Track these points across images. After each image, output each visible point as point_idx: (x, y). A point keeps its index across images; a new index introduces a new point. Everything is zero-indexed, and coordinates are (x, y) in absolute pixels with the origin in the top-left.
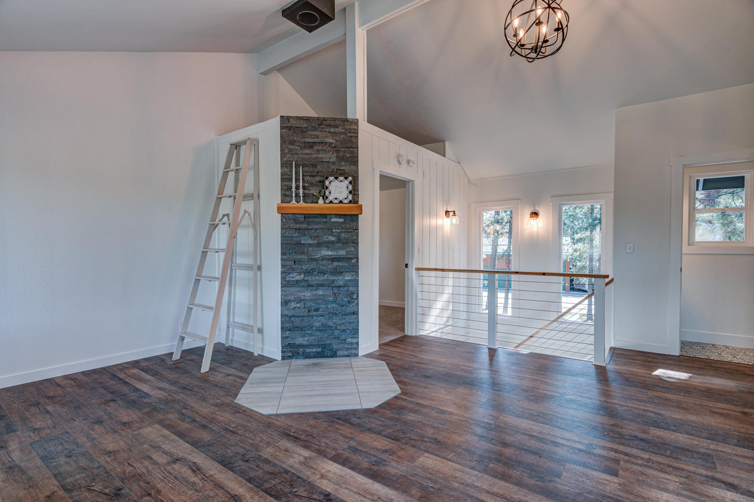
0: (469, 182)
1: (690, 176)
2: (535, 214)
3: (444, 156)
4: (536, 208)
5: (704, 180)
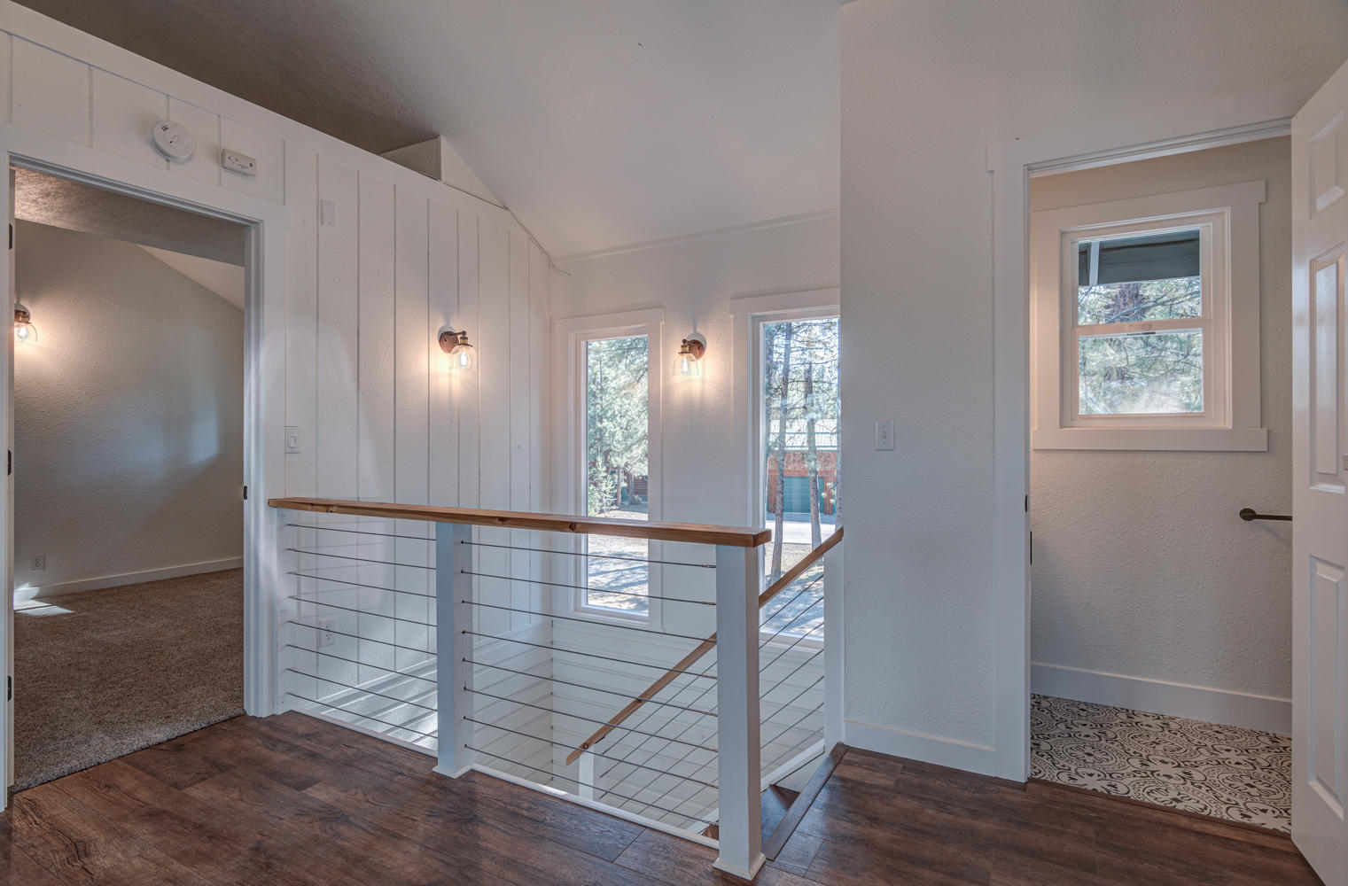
0: (550, 263)
1: (1063, 234)
2: (694, 347)
3: (436, 176)
4: (699, 330)
5: (1101, 244)
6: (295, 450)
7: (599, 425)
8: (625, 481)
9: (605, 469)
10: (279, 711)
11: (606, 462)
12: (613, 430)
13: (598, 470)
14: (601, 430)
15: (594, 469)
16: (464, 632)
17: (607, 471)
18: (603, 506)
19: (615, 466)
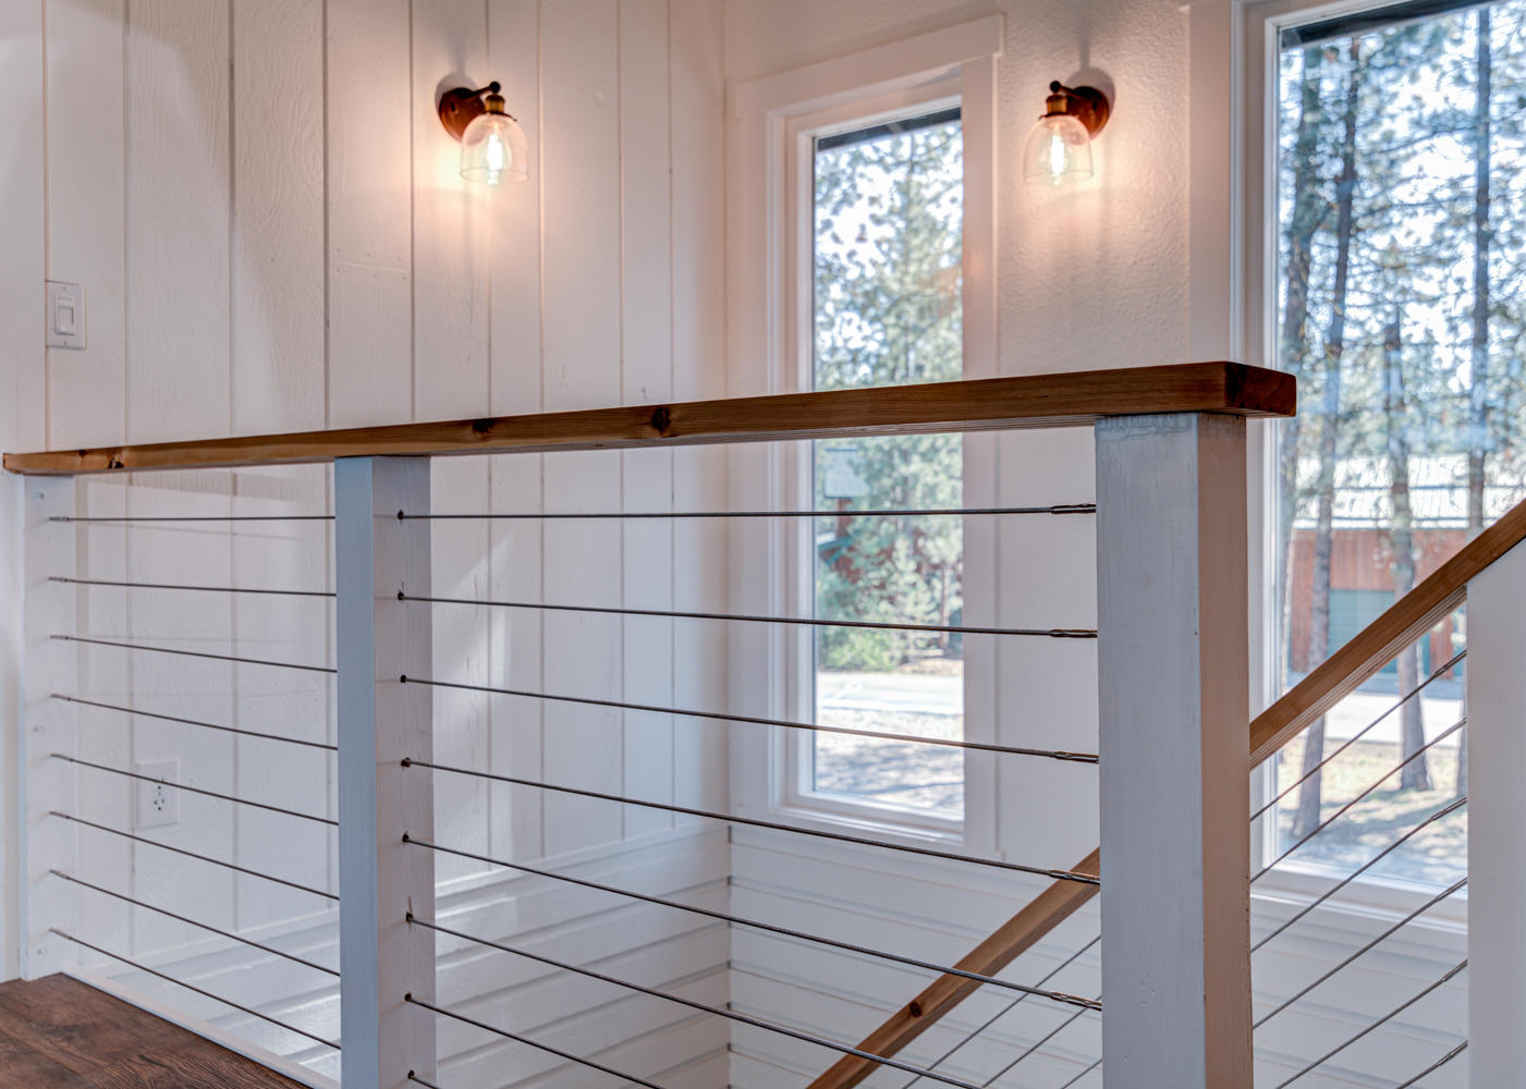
2: (1083, 102)
4: (1097, 61)
6: (71, 341)
7: (904, 470)
8: (958, 594)
9: (912, 565)
10: (33, 971)
11: (917, 551)
12: (930, 480)
13: (897, 569)
14: (905, 479)
15: (888, 565)
16: (405, 763)
17: (918, 570)
18: (908, 647)
19: (936, 560)
